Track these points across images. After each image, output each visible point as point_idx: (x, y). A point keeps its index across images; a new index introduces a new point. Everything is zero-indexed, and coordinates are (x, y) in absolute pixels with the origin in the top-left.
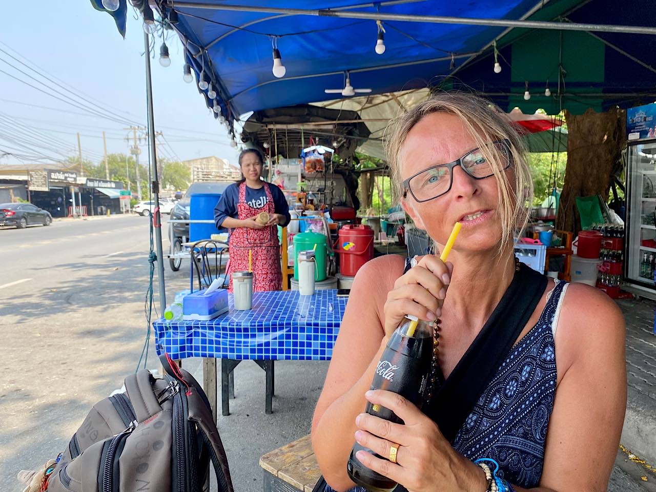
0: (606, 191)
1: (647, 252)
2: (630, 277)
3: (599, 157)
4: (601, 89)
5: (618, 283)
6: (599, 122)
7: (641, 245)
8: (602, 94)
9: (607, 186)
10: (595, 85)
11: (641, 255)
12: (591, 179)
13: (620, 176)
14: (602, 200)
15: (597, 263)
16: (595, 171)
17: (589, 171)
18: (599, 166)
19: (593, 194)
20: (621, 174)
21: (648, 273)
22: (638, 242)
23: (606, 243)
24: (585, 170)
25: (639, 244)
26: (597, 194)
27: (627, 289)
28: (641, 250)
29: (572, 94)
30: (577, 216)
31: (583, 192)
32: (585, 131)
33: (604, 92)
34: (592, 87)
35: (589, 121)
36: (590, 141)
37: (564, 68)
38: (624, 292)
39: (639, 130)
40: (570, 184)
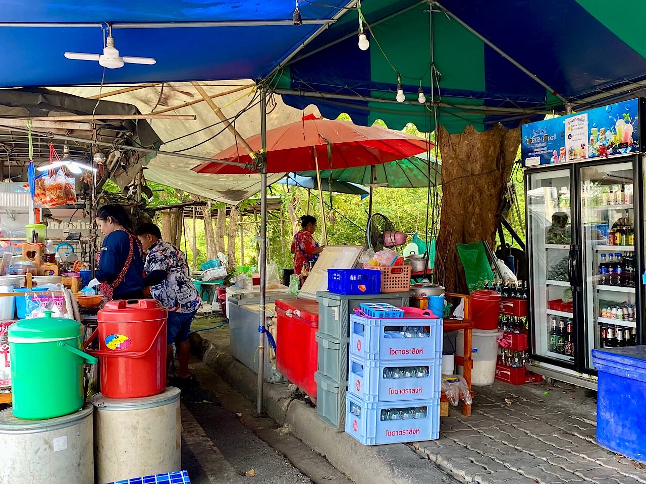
0: (492, 235)
1: (555, 318)
2: (538, 353)
3: (481, 192)
4: (482, 101)
5: (524, 361)
6: (479, 145)
7: (547, 308)
8: (485, 108)
9: (493, 229)
10: (474, 94)
11: (548, 321)
12: (474, 220)
13: (507, 215)
14: (489, 247)
15: (497, 336)
16: (477, 210)
17: (470, 208)
18: (482, 203)
19: (477, 239)
20: (509, 213)
21: (560, 347)
22: (544, 304)
23: (505, 307)
24: (465, 208)
25: (546, 308)
26: (482, 239)
27: (535, 370)
28: (548, 314)
29: (449, 104)
30: (459, 270)
31: (465, 236)
32: (463, 156)
33: (487, 104)
34: (471, 97)
35: (467, 144)
36: (469, 169)
37: (437, 69)
38: (532, 374)
39: (539, 153)
40: (448, 228)
